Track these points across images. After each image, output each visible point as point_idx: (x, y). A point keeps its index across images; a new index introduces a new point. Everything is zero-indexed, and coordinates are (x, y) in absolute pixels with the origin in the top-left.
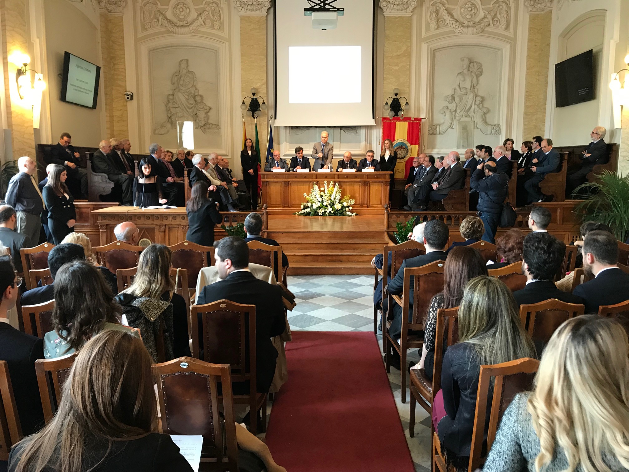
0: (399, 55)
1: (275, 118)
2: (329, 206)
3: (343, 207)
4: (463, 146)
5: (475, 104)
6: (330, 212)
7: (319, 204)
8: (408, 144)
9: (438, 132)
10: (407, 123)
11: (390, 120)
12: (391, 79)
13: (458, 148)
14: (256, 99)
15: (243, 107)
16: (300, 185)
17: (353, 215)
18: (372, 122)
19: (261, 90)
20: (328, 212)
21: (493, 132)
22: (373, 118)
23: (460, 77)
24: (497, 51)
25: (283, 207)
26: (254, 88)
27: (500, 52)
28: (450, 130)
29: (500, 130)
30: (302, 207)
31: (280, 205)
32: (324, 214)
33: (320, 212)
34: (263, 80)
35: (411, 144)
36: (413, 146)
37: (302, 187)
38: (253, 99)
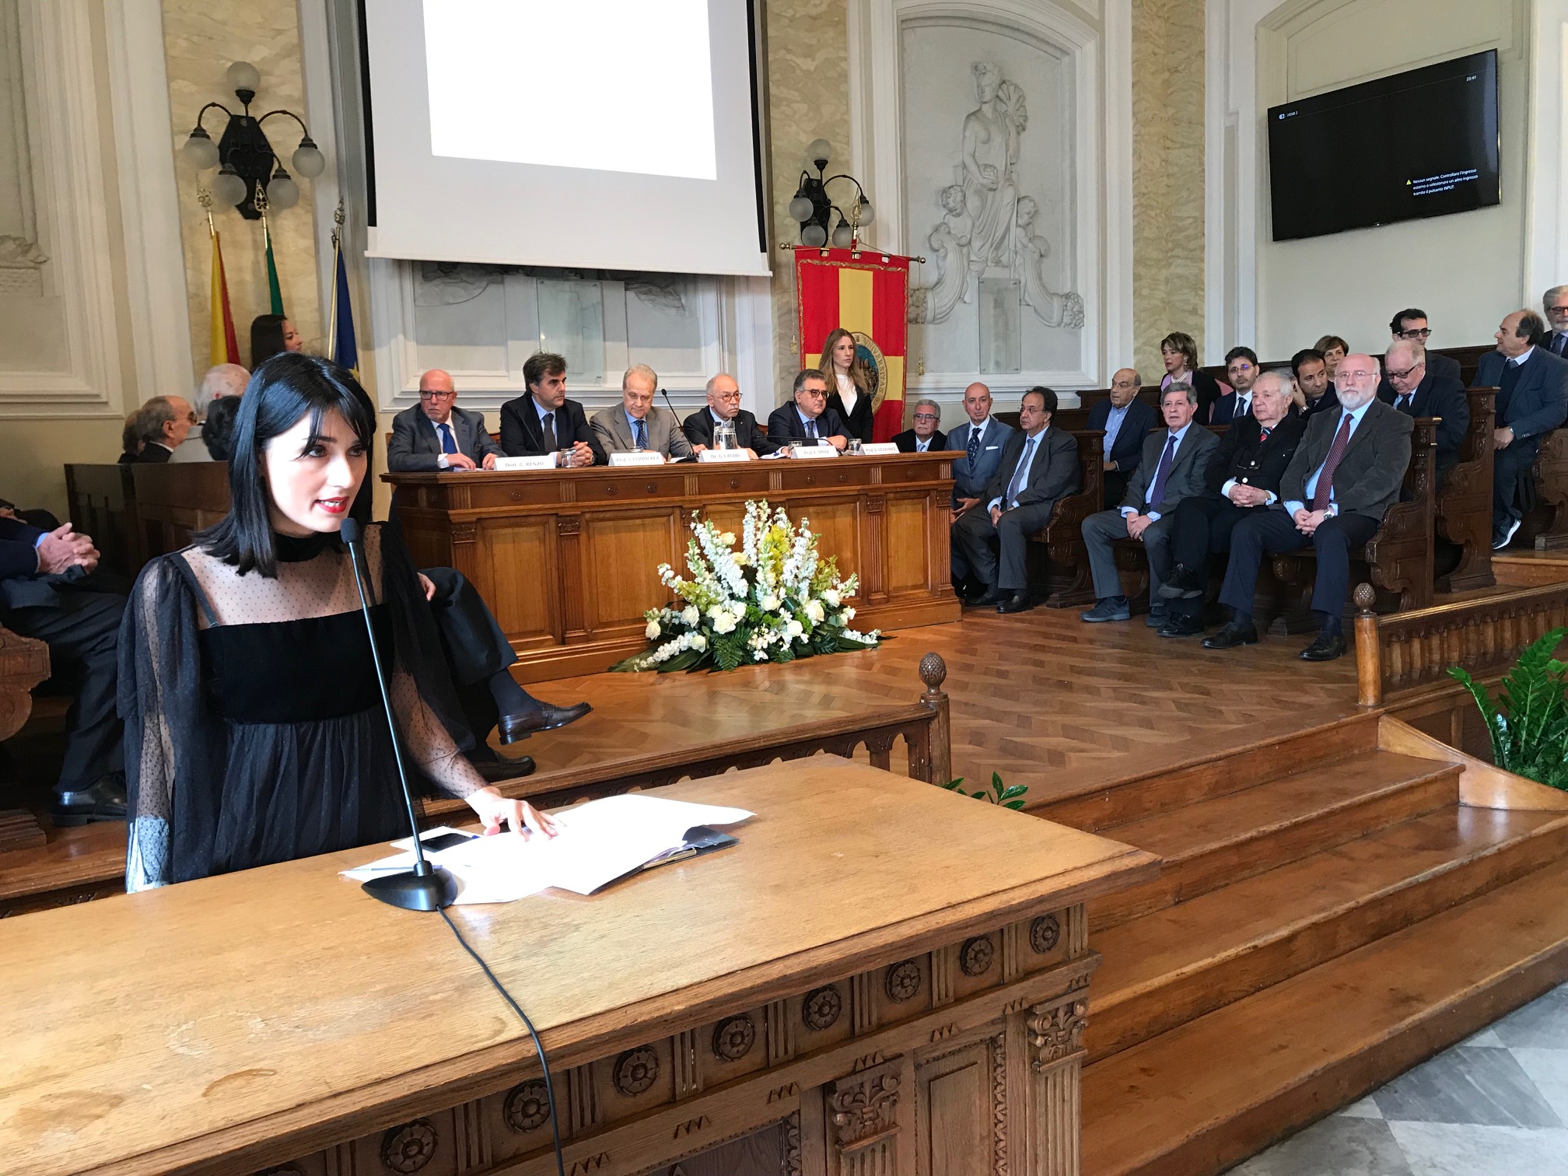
0: (814, 18)
1: (373, 222)
2: (785, 615)
3: (830, 611)
4: (997, 364)
5: (1018, 226)
6: (796, 640)
7: (740, 609)
8: (876, 351)
9: (930, 316)
10: (871, 274)
11: (823, 259)
12: (795, 106)
13: (982, 371)
14: (254, 125)
15: (199, 152)
16: (630, 529)
17: (868, 640)
18: (756, 264)
19: (273, 80)
20: (788, 639)
21: (1066, 320)
22: (763, 249)
23: (975, 126)
24: (1058, 54)
25: (563, 642)
26: (239, 67)
27: (1066, 59)
28: (959, 306)
29: (1081, 312)
30: (654, 629)
31: (541, 632)
32: (773, 650)
33: (760, 642)
34: (280, 32)
35: (886, 353)
36: (890, 359)
37: (640, 534)
38: (235, 120)
